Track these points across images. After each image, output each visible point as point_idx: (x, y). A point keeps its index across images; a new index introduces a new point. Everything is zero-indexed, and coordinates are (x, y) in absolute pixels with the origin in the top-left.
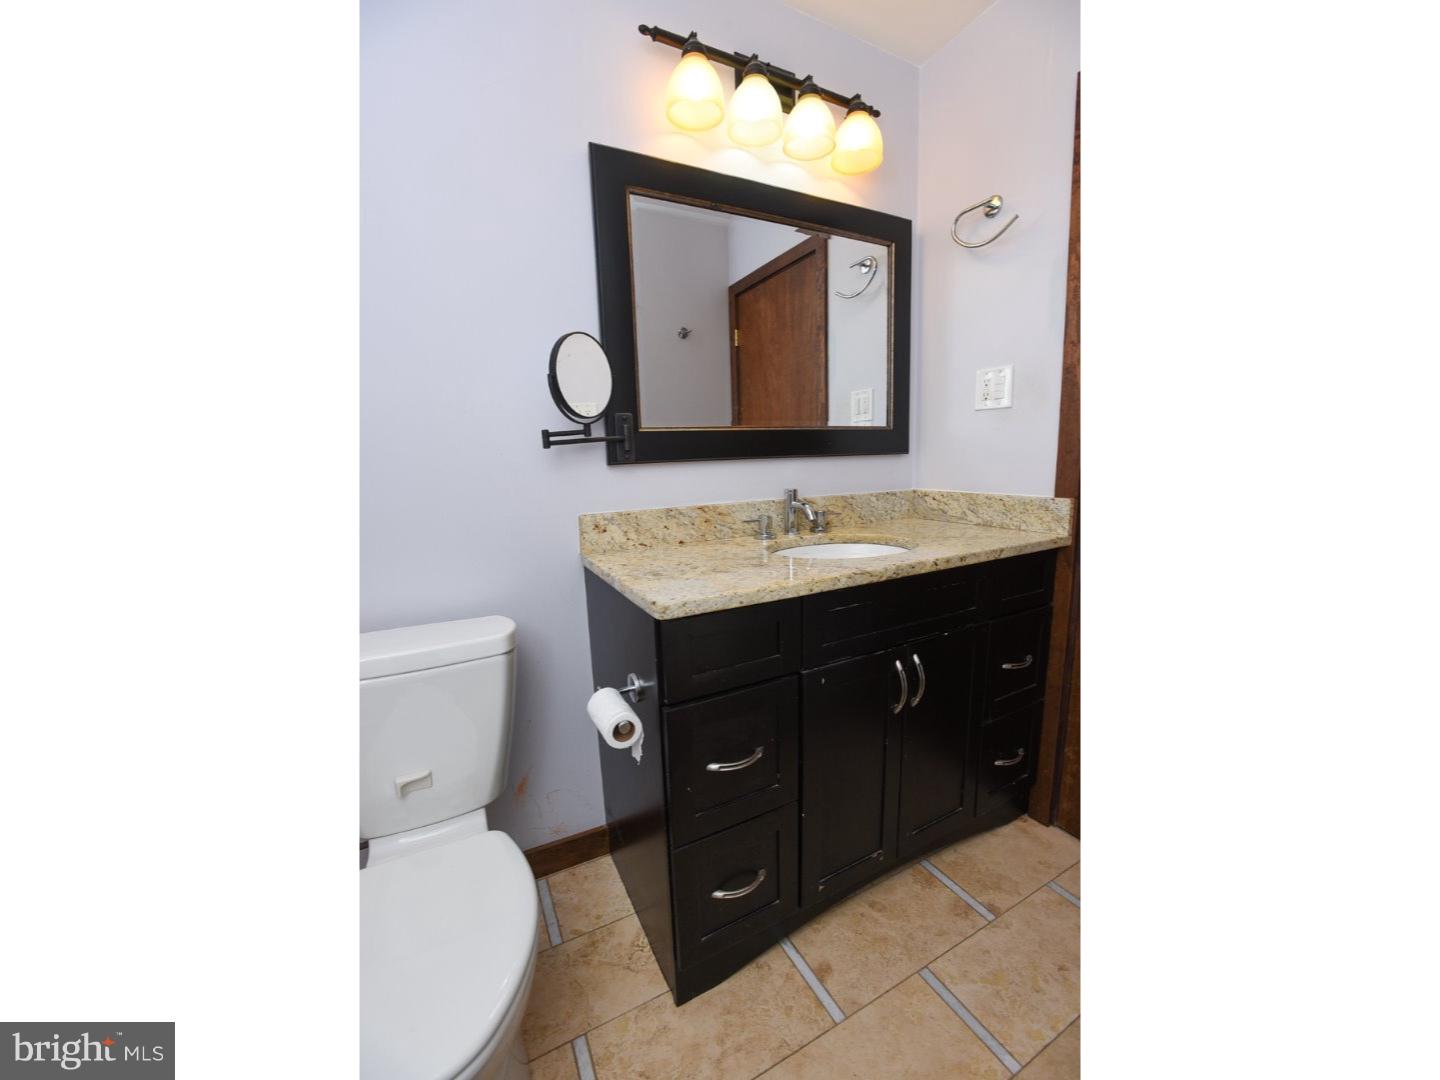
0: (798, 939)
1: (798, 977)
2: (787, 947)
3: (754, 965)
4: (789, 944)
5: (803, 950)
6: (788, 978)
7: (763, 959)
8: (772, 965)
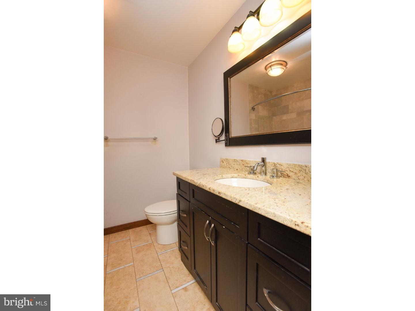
0: (196, 284)
1: (185, 283)
2: (194, 281)
3: (189, 273)
4: (194, 282)
5: (193, 285)
6: (185, 281)
7: (191, 275)
8: (189, 277)
